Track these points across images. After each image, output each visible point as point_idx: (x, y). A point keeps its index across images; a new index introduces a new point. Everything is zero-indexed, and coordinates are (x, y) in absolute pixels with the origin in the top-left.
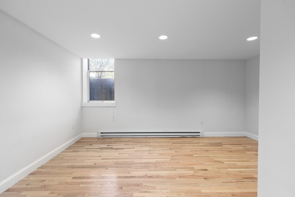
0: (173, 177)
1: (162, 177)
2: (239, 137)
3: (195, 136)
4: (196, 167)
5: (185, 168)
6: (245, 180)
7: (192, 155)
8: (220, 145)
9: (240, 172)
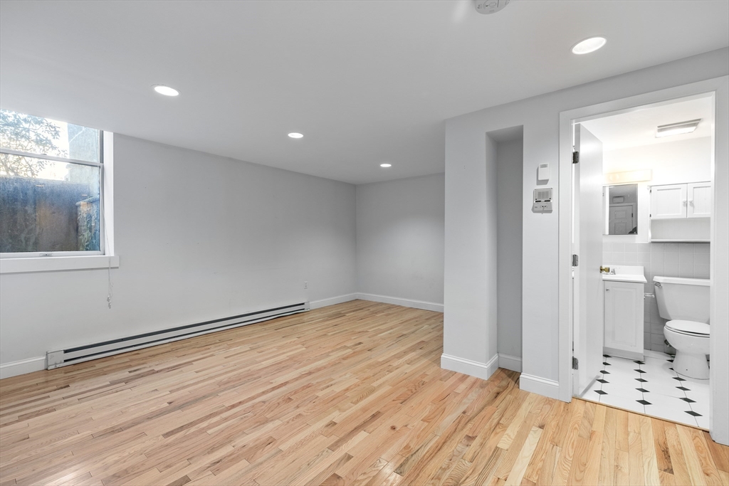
0: (337, 362)
1: (325, 367)
2: (351, 301)
3: (297, 312)
4: (349, 344)
5: (337, 349)
6: (400, 339)
7: (325, 335)
8: (339, 315)
9: (390, 334)
